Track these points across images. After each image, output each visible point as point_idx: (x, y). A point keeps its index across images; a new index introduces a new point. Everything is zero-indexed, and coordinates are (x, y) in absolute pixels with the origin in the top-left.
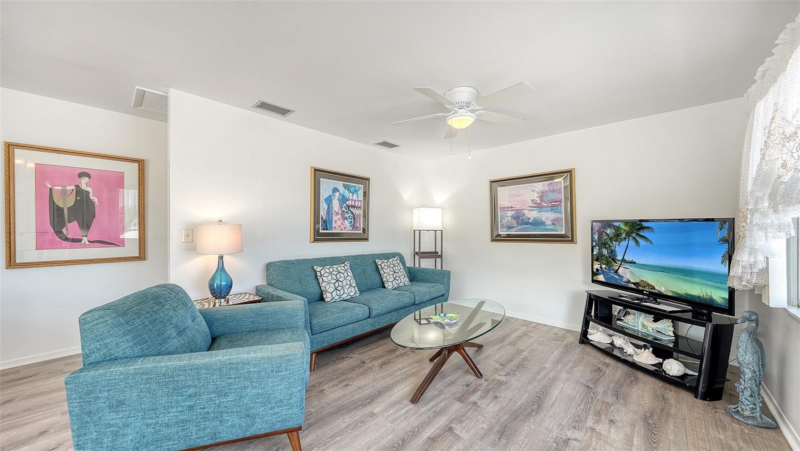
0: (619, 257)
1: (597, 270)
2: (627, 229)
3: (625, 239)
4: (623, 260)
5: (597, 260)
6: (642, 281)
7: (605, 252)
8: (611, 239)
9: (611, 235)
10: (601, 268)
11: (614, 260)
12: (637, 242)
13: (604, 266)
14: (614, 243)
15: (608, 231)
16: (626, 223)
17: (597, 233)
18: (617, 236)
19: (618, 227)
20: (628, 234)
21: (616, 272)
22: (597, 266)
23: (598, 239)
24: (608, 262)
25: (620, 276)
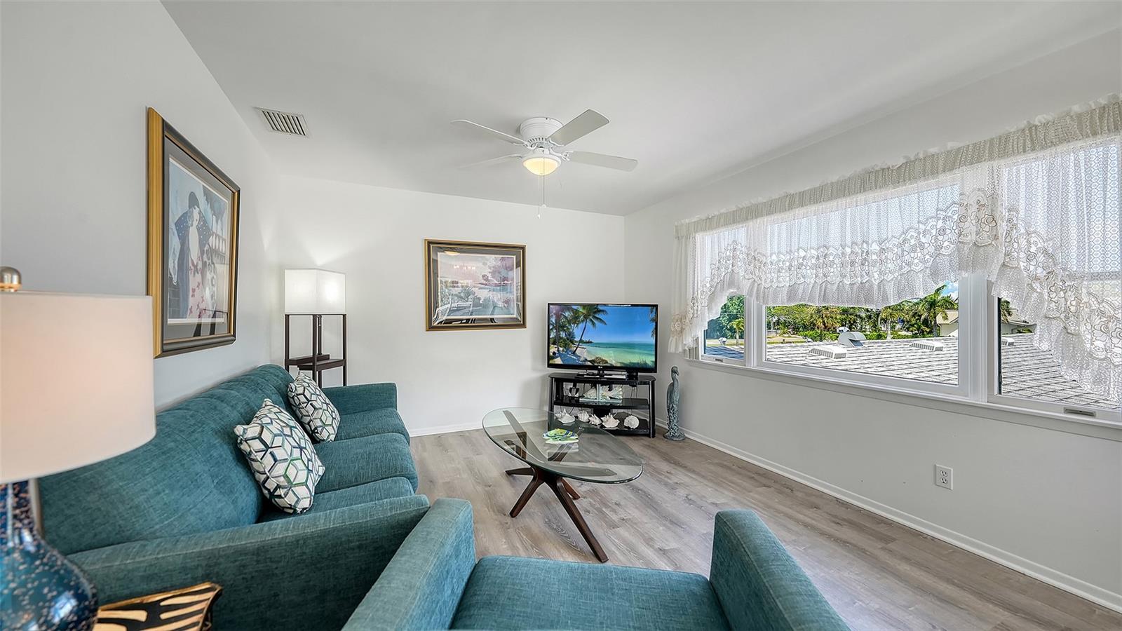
0: (577, 339)
1: (554, 353)
2: (585, 312)
3: (583, 321)
4: (581, 341)
5: (554, 343)
6: (597, 358)
7: (563, 334)
8: (569, 322)
9: (569, 318)
10: (558, 351)
11: (572, 342)
12: (593, 323)
13: (561, 349)
14: (573, 325)
15: (567, 314)
16: (584, 306)
17: (554, 316)
18: (575, 319)
19: (577, 310)
20: (586, 317)
21: (574, 353)
22: (553, 349)
23: (556, 322)
24: (566, 344)
25: (577, 356)
